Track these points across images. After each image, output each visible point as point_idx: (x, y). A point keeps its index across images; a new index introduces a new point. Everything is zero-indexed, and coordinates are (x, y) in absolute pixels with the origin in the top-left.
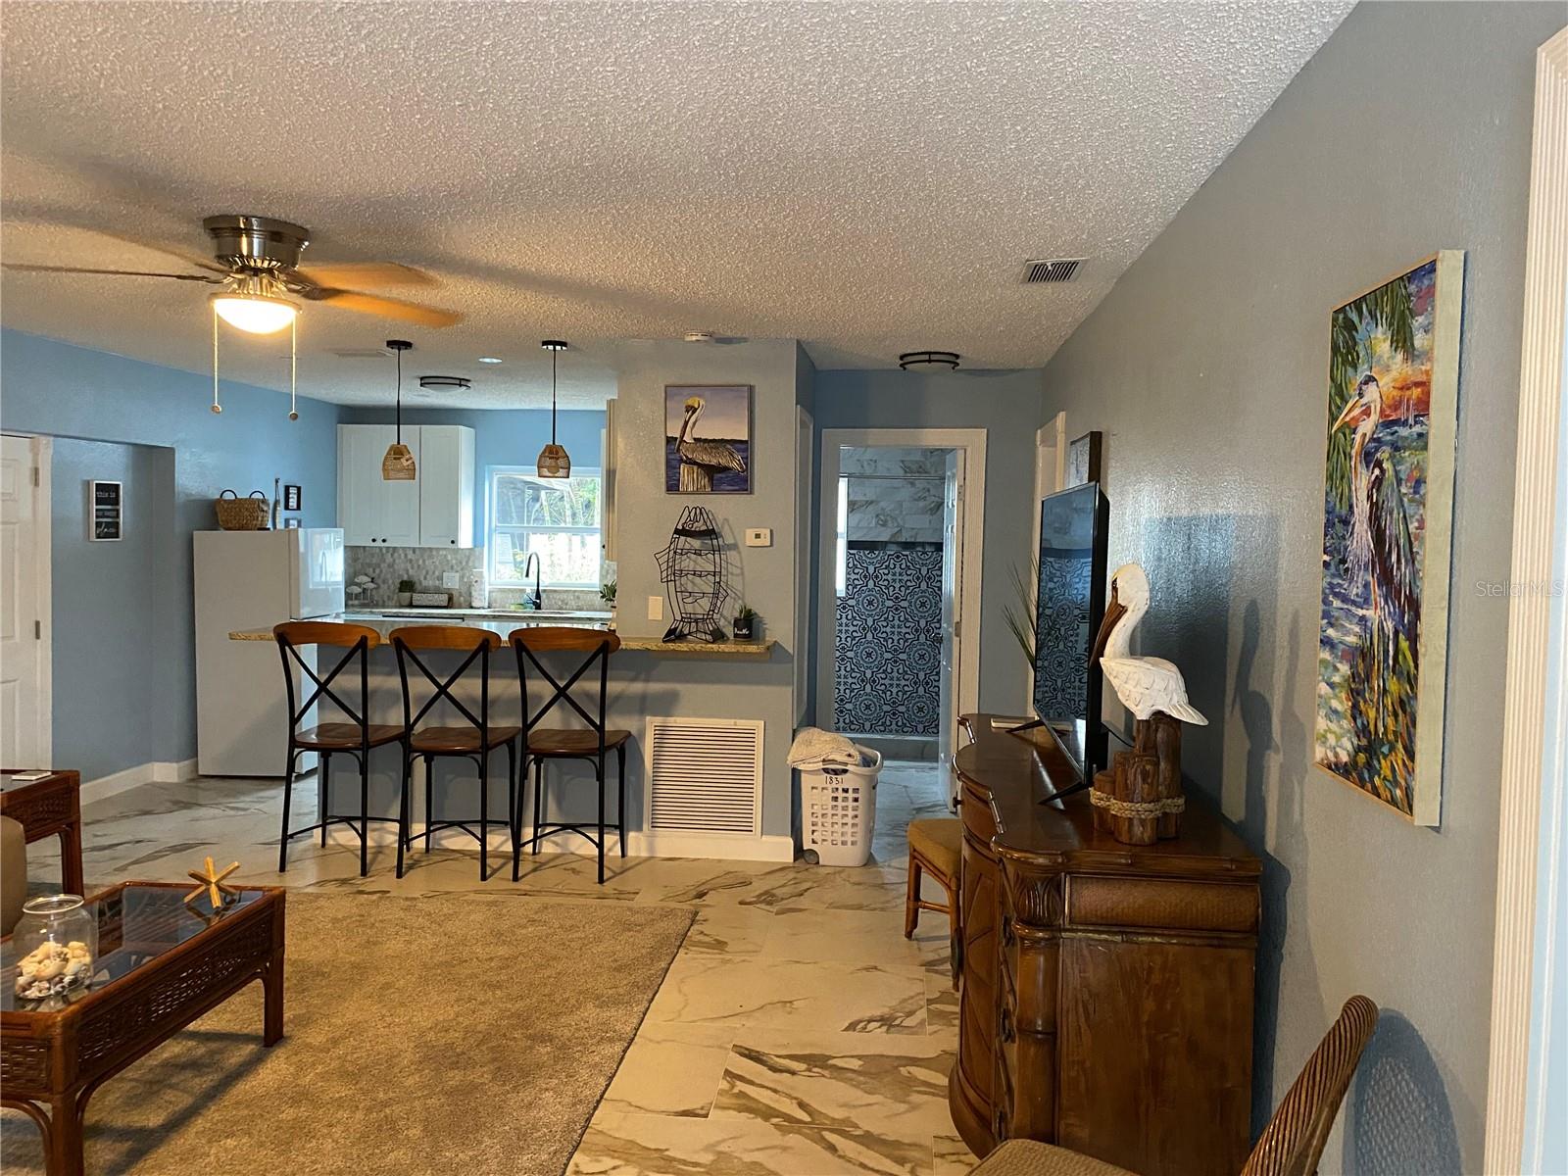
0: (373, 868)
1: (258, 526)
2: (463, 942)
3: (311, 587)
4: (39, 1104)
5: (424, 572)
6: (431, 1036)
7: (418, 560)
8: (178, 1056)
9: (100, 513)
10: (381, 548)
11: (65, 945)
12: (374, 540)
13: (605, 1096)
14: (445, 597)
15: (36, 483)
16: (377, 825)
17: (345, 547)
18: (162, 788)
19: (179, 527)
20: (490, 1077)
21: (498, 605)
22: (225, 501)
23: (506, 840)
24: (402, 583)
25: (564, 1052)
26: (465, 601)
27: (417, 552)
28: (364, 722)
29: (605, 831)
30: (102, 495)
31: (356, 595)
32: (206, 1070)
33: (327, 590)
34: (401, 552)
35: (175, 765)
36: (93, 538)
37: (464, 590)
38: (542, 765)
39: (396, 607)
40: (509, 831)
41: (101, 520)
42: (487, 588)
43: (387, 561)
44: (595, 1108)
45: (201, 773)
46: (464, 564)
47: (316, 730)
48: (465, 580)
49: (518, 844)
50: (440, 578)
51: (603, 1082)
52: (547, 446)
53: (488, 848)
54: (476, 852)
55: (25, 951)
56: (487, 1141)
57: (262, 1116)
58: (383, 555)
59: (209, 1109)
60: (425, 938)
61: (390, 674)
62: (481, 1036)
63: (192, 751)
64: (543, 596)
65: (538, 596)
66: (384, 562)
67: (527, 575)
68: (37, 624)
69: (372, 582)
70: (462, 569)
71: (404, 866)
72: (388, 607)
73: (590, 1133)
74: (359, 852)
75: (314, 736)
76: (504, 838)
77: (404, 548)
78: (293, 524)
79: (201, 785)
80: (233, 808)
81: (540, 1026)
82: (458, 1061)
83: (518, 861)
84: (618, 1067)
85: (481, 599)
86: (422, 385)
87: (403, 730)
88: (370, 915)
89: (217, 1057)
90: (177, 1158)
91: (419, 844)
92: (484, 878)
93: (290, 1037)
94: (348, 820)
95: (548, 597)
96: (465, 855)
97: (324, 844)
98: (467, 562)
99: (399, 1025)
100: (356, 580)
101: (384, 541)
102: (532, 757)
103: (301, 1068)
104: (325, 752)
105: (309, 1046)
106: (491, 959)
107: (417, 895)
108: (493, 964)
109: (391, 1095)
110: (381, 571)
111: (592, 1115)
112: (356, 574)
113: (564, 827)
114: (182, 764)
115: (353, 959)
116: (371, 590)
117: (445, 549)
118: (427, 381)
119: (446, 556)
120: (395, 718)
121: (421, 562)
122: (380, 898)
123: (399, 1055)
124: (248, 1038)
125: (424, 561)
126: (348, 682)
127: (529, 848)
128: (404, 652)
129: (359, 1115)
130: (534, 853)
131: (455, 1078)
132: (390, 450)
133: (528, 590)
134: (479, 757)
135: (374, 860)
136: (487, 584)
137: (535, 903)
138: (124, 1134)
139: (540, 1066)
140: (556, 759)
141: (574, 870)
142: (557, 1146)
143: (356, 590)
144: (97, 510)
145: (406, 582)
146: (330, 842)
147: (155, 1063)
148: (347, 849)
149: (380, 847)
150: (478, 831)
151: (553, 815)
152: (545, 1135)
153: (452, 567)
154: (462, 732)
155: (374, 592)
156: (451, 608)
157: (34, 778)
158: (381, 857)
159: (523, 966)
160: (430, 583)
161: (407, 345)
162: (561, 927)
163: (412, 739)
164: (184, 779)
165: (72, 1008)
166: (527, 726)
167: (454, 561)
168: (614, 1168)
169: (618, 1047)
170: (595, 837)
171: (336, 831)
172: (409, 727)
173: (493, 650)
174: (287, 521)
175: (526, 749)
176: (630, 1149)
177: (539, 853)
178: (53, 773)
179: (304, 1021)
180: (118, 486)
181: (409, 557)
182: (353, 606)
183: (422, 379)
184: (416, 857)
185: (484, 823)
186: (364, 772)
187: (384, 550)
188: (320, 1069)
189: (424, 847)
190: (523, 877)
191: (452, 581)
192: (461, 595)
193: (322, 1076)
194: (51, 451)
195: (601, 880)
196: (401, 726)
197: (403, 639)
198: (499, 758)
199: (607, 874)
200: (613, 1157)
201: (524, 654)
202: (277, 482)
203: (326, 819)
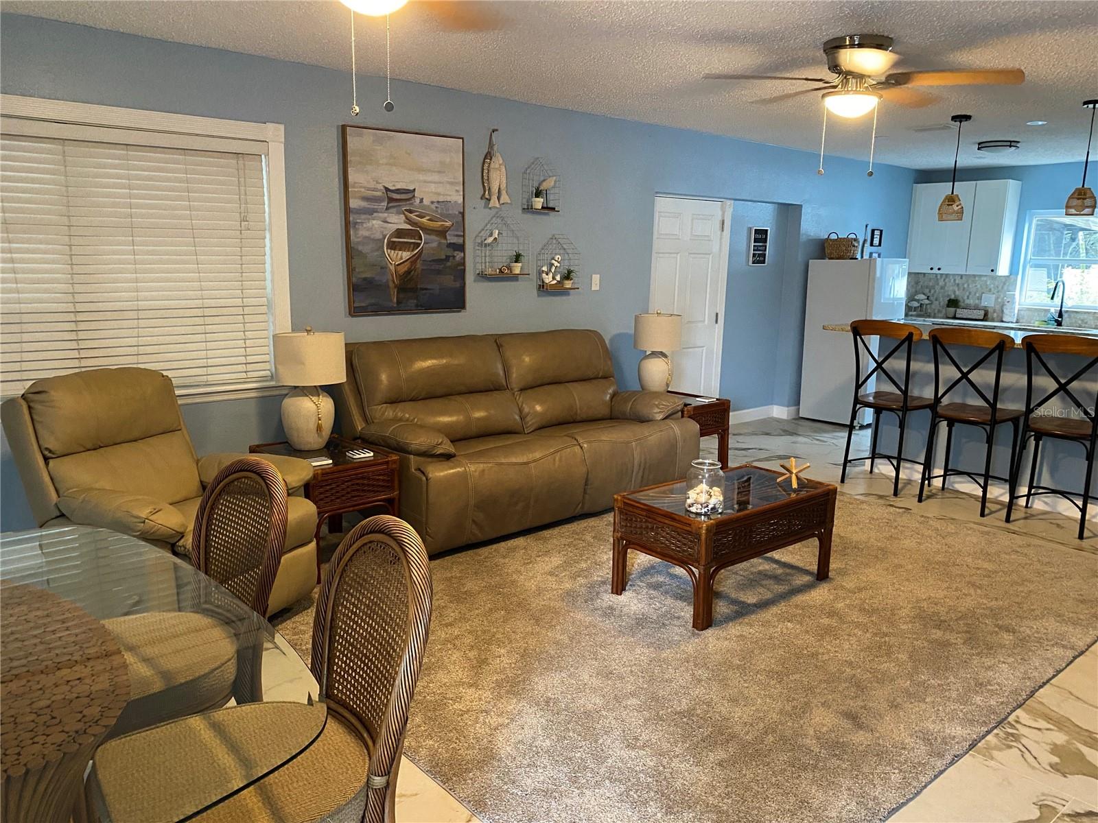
0: (902, 493)
1: (851, 257)
2: (959, 552)
3: (882, 301)
4: (694, 569)
5: (968, 294)
6: (925, 604)
7: (963, 284)
8: (766, 570)
9: (756, 248)
10: (936, 274)
11: (711, 488)
12: (932, 269)
13: (1052, 681)
14: (982, 313)
15: (723, 230)
16: (908, 465)
17: (910, 274)
18: (778, 421)
19: (800, 258)
20: (962, 641)
21: (1024, 321)
22: (831, 240)
23: (1006, 493)
24: (950, 301)
25: (1023, 642)
26: (998, 316)
27: (964, 278)
28: (905, 392)
29: (1089, 501)
30: (758, 236)
31: (915, 308)
32: (782, 582)
33: (893, 303)
34: (951, 277)
35: (786, 408)
36: (750, 263)
37: (998, 307)
38: (1041, 442)
39: (943, 318)
40: (1008, 487)
41: (757, 252)
42: (1017, 307)
43: (940, 284)
44: (1041, 687)
45: (801, 416)
46: (1000, 288)
47: (873, 394)
48: (1000, 300)
49: (1013, 497)
50: (980, 298)
51: (1051, 672)
52: (1076, 189)
53: (988, 496)
54: (978, 497)
55: (691, 487)
56: (952, 679)
57: (810, 617)
58: (937, 279)
59: (781, 604)
60: (932, 544)
61: (929, 362)
62: (960, 614)
63: (797, 402)
64: (1065, 316)
65: (1060, 315)
66: (938, 284)
67: (1052, 298)
68: (717, 314)
69: (928, 299)
70: (998, 292)
71: (924, 495)
72: (938, 318)
73: (1032, 701)
74: (894, 481)
75: (871, 398)
76: (1003, 491)
77: (954, 275)
78: (875, 255)
79: (800, 423)
80: (818, 440)
81: (1007, 621)
82: (940, 624)
83: (1012, 509)
84: (1066, 667)
85: (1010, 316)
86: (979, 149)
87: (933, 402)
88: (895, 521)
89: (788, 577)
90: (760, 623)
91: (937, 483)
92: (982, 515)
93: (832, 579)
94: (889, 458)
95: (1069, 317)
96: (971, 497)
97: (871, 471)
98: (1002, 288)
99: (903, 591)
100: (916, 297)
101: (939, 269)
102: (1033, 433)
103: (836, 598)
104: (878, 410)
105: (843, 587)
106: (978, 569)
107: (930, 516)
108: (978, 572)
109: (891, 631)
110: (935, 292)
111: (1038, 690)
112: (917, 293)
113: (1054, 492)
114: (790, 408)
115: (879, 544)
116: (927, 305)
117: (986, 276)
118: (983, 145)
119: (986, 281)
120: (928, 393)
121: (966, 286)
122: (905, 512)
123: (900, 609)
124: (807, 572)
125: (968, 285)
126: (897, 364)
127: (1022, 501)
128: (938, 347)
129: (868, 635)
130: (1027, 506)
131: (937, 634)
132: (945, 199)
133: (1053, 310)
134: (988, 428)
135: (903, 488)
136: (1017, 304)
137: (1019, 540)
138: (734, 602)
139: (1002, 646)
140: (1051, 439)
141: (1058, 525)
142: (1004, 699)
143: (915, 304)
144: (754, 246)
145: (953, 300)
146: (876, 470)
147: (755, 570)
148: (887, 478)
149: (910, 480)
150: (982, 482)
151: (1046, 480)
152: (997, 690)
153: (990, 290)
154: (979, 409)
155: (928, 306)
156: (986, 321)
157: (707, 401)
158: (909, 486)
159: (1002, 579)
160: (971, 302)
161: (968, 118)
162: (1039, 561)
163: (938, 409)
164: (790, 418)
165: (712, 521)
166: (1029, 410)
167: (992, 286)
168: (1048, 729)
169: (1070, 654)
170: (1080, 503)
171: (881, 464)
172: (937, 400)
173: (1008, 349)
174: (871, 254)
175: (1027, 428)
176: (1065, 722)
177: (1031, 507)
178: (717, 399)
179: (842, 573)
180: (767, 230)
181: (957, 282)
182: (912, 315)
183: (979, 144)
184: (934, 491)
185: (987, 476)
186: (902, 426)
187: (939, 277)
188: (848, 602)
189: (941, 486)
190: (1014, 521)
191: (988, 301)
192: (994, 312)
193: (848, 606)
194: (732, 210)
195: (1081, 537)
196: (931, 399)
197: (938, 336)
198: (1005, 433)
199: (1086, 534)
200: (1049, 723)
201: (1033, 354)
202: (866, 226)
203: (874, 455)
